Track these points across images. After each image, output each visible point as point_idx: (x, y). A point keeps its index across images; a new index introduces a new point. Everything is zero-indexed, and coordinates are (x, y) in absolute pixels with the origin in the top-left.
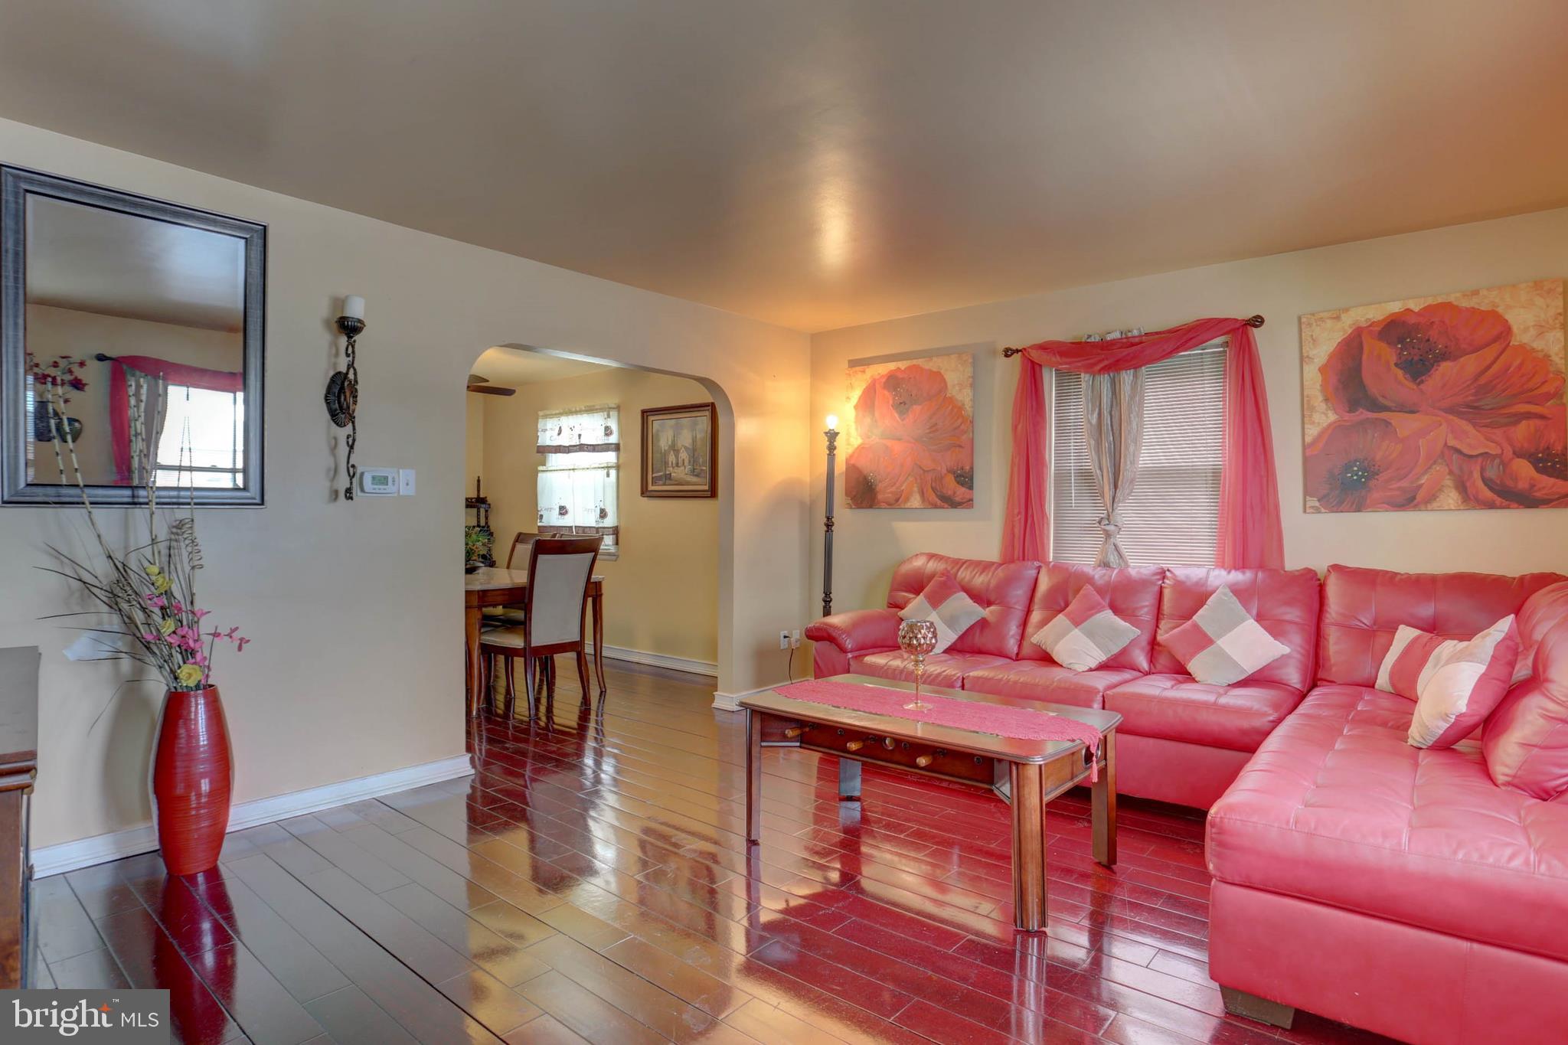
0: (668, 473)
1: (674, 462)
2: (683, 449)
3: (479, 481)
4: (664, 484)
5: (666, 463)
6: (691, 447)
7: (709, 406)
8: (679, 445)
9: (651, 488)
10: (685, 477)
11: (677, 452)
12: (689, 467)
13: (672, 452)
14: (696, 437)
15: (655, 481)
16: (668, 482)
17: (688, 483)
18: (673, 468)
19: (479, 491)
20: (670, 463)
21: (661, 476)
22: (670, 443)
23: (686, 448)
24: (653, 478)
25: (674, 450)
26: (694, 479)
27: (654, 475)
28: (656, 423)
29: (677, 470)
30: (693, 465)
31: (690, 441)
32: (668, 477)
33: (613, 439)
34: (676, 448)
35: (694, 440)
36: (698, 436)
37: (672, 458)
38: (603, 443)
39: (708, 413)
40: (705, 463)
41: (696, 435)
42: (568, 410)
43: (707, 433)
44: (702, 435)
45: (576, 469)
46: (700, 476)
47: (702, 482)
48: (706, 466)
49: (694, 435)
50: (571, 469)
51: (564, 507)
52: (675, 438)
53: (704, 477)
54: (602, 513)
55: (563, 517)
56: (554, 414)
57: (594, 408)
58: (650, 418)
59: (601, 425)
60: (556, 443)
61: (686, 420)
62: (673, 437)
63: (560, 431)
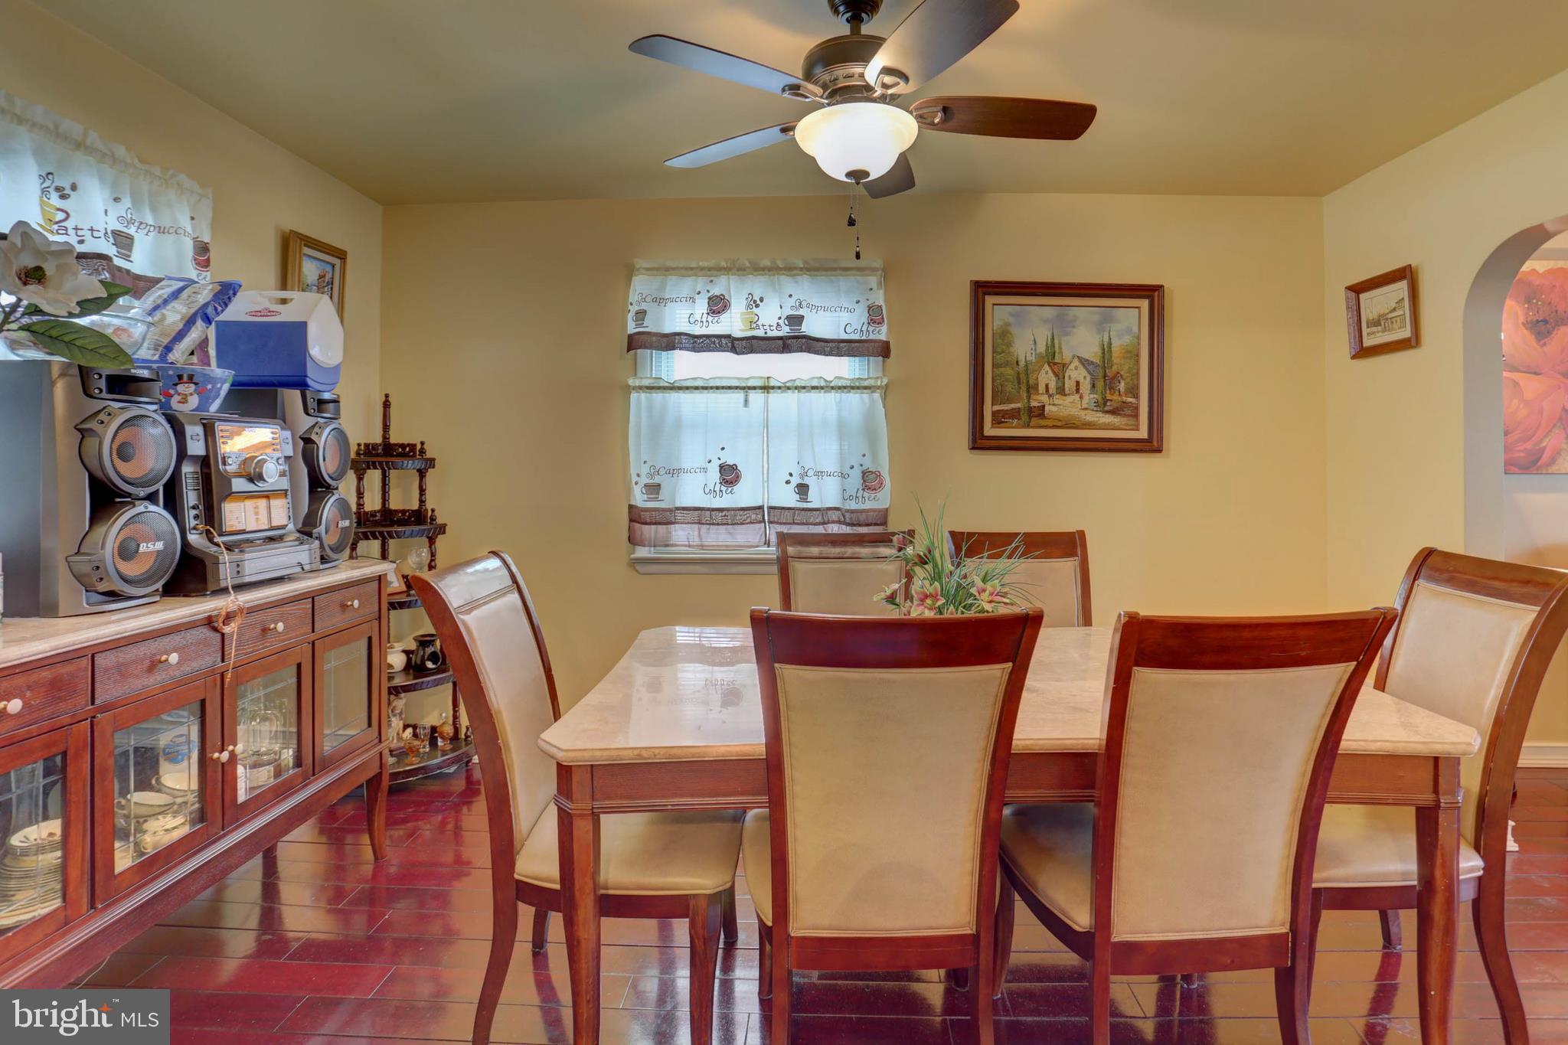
0: (1034, 404)
1: (1053, 386)
2: (1076, 363)
3: (386, 405)
4: (1028, 426)
5: (1032, 389)
6: (1097, 360)
8: (1067, 354)
9: (989, 430)
10: (1082, 413)
11: (1060, 369)
12: (1089, 398)
13: (1046, 367)
14: (1110, 344)
15: (999, 419)
16: (1034, 421)
17: (1088, 425)
18: (1050, 396)
19: (386, 427)
20: (1042, 388)
21: (1019, 409)
22: (1041, 348)
23: (1084, 362)
24: (994, 413)
25: (1052, 364)
26: (1109, 419)
27: (998, 409)
28: (999, 312)
29: (1058, 399)
30: (1104, 394)
31: (1097, 349)
32: (1038, 413)
33: (882, 334)
34: (1057, 360)
35: (1106, 351)
36: (1116, 342)
37: (1046, 377)
38: (864, 338)
39: (1145, 304)
40: (1134, 391)
41: (1110, 339)
42: (748, 264)
43: (1139, 338)
44: (1127, 340)
45: (773, 388)
46: (1119, 415)
47: (1126, 425)
48: (1136, 396)
49: (1106, 339)
50: (754, 388)
51: (733, 468)
52: (1056, 342)
53: (1131, 416)
54: (870, 480)
55: (730, 489)
56: (702, 269)
57: (835, 266)
58: (990, 300)
59: (858, 302)
60: (698, 330)
61: (1084, 311)
62: (1053, 340)
63: (718, 305)
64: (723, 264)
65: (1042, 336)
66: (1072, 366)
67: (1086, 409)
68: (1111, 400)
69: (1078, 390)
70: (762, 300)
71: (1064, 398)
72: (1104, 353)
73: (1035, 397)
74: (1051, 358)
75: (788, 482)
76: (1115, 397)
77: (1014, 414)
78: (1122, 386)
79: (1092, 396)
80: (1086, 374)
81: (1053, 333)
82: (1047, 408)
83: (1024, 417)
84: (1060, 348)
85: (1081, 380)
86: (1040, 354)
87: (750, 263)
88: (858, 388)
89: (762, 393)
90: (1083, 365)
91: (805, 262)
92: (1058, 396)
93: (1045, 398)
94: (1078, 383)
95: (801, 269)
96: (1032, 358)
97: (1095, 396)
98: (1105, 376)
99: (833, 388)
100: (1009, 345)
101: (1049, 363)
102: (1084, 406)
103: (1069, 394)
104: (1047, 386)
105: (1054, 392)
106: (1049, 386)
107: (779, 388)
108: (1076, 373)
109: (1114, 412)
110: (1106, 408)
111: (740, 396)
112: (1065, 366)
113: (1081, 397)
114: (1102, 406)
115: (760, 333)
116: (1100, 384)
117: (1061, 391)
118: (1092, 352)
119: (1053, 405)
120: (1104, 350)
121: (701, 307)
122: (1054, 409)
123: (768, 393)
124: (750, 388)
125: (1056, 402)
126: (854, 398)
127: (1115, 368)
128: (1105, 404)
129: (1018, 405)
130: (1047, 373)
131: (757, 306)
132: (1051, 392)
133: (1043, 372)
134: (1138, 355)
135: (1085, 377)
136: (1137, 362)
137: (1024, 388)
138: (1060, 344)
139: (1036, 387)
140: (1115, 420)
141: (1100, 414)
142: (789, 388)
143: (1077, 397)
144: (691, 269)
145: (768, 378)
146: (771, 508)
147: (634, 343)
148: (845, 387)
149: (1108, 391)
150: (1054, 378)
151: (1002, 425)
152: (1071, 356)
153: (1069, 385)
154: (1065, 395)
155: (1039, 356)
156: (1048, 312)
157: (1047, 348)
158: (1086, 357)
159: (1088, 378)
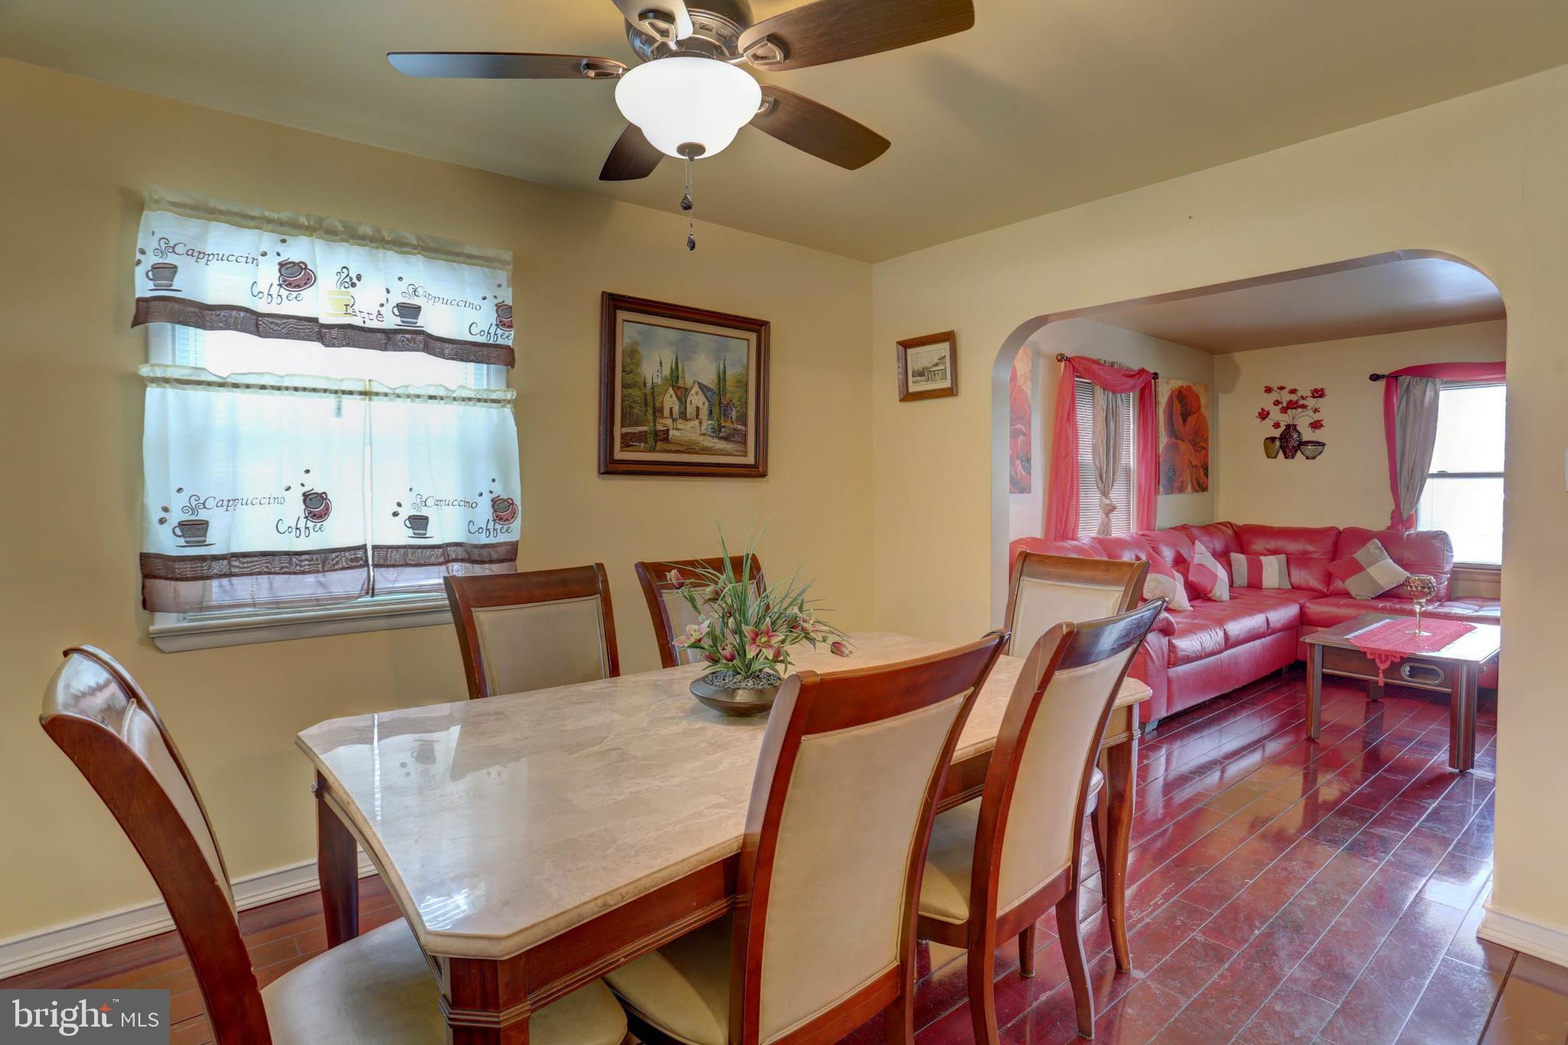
0: (660, 428)
1: (676, 409)
2: (696, 388)
4: (653, 450)
5: (658, 412)
6: (713, 386)
8: (688, 379)
9: (619, 455)
10: (701, 438)
11: (682, 394)
12: (707, 424)
13: (671, 391)
14: (725, 372)
15: (628, 442)
16: (660, 445)
17: (706, 451)
18: (674, 420)
20: (666, 413)
21: (647, 432)
22: (666, 371)
23: (703, 388)
24: (624, 436)
25: (676, 388)
26: (721, 445)
27: (625, 431)
28: (630, 329)
29: (680, 424)
30: (719, 421)
31: (714, 377)
32: (663, 437)
34: (681, 384)
35: (721, 378)
37: (670, 401)
38: (491, 342)
39: (753, 336)
40: (743, 419)
41: (725, 367)
42: (340, 227)
43: (747, 368)
44: (738, 369)
45: (377, 394)
46: (732, 441)
47: (737, 451)
48: (745, 425)
49: (722, 367)
50: (351, 393)
51: (322, 497)
52: (680, 365)
53: (740, 442)
54: (502, 510)
55: (319, 525)
56: (270, 221)
57: (458, 250)
58: (621, 315)
59: (484, 298)
60: (261, 306)
61: (704, 337)
62: (677, 364)
63: (296, 276)
64: (303, 220)
65: (668, 358)
66: (693, 392)
67: (704, 434)
68: (725, 427)
69: (697, 416)
70: (359, 278)
71: (686, 423)
72: (719, 381)
73: (661, 421)
74: (674, 380)
75: (395, 514)
76: (728, 424)
77: (641, 437)
78: (734, 414)
79: (709, 422)
80: (705, 400)
81: (677, 357)
82: (671, 432)
83: (651, 440)
84: (683, 372)
85: (701, 406)
86: (666, 377)
87: (344, 227)
88: (486, 401)
89: (361, 399)
90: (702, 390)
91: (419, 238)
92: (681, 421)
93: (669, 422)
94: (698, 408)
95: (415, 247)
96: (658, 381)
97: (712, 422)
98: (720, 403)
99: (455, 399)
100: (638, 365)
101: (673, 387)
102: (703, 431)
103: (690, 420)
104: (671, 409)
105: (677, 416)
106: (673, 411)
107: (386, 395)
108: (697, 399)
109: (726, 439)
110: (721, 435)
111: (332, 399)
112: (687, 391)
113: (700, 423)
114: (717, 431)
115: (357, 321)
116: (716, 411)
117: (683, 415)
118: (709, 378)
119: (677, 429)
120: (720, 377)
121: (269, 273)
122: (677, 433)
123: (370, 400)
124: (344, 392)
125: (679, 426)
126: (480, 412)
127: (728, 396)
128: (720, 431)
129: (645, 428)
130: (671, 396)
131: (353, 285)
132: (674, 416)
133: (668, 395)
134: (746, 385)
135: (704, 404)
136: (746, 391)
137: (650, 411)
138: (683, 368)
139: (661, 410)
140: (728, 446)
141: (716, 440)
142: (399, 396)
143: (697, 422)
144: (253, 218)
145: (370, 381)
146: (374, 547)
147: (145, 312)
148: (470, 399)
149: (723, 418)
150: (677, 402)
151: (629, 449)
152: (692, 381)
153: (691, 410)
154: (687, 420)
155: (665, 379)
156: (672, 335)
157: (672, 372)
158: (705, 383)
159: (706, 404)
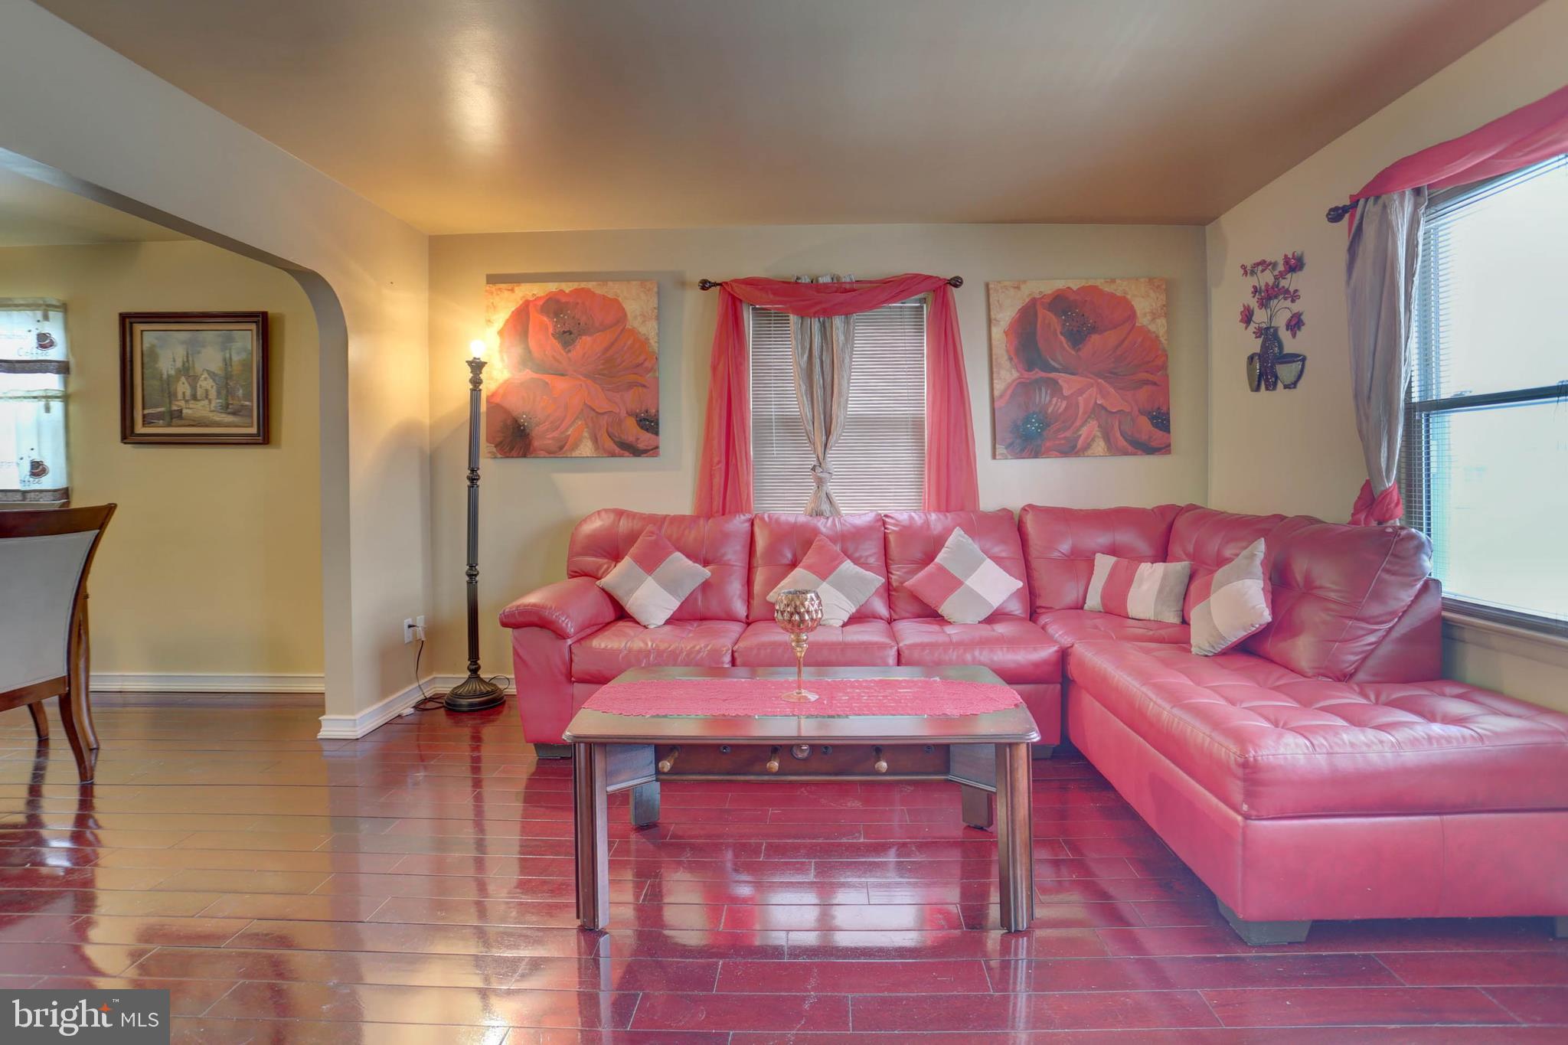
0: (175, 408)
1: (188, 393)
2: (205, 375)
4: (169, 425)
5: (172, 396)
6: (221, 372)
7: (259, 316)
8: (199, 367)
9: (140, 429)
10: (211, 415)
11: (193, 380)
12: (216, 402)
13: (183, 379)
14: (231, 358)
15: (148, 420)
16: (174, 421)
17: (219, 424)
18: (187, 401)
20: (180, 396)
21: (164, 412)
22: (179, 364)
23: (212, 375)
24: (144, 416)
25: (188, 377)
26: (230, 419)
27: (146, 412)
28: (147, 337)
29: (192, 404)
30: (226, 399)
31: (221, 364)
32: (176, 416)
34: (191, 373)
35: (227, 363)
36: (235, 358)
37: (183, 387)
39: (255, 327)
40: (250, 396)
41: (231, 356)
43: (252, 354)
44: (244, 356)
46: (239, 415)
47: (245, 424)
48: (252, 401)
49: (228, 355)
52: (190, 359)
53: (244, 416)
58: (138, 327)
59: (28, 331)
61: (210, 335)
62: (187, 357)
65: (180, 352)
66: (202, 378)
67: (213, 411)
68: (232, 404)
69: (207, 397)
71: (197, 403)
72: (226, 367)
73: (177, 403)
74: (186, 371)
76: (236, 402)
77: (160, 416)
78: (241, 393)
79: (218, 401)
80: (213, 383)
81: (188, 352)
82: (184, 411)
83: (168, 418)
84: (193, 364)
85: (209, 388)
86: (179, 368)
92: (192, 402)
93: (182, 404)
94: (207, 391)
96: (172, 372)
97: (220, 401)
98: (227, 385)
100: (155, 362)
101: (185, 376)
102: (213, 409)
103: (201, 400)
104: (184, 393)
105: (190, 398)
106: (186, 394)
108: (206, 384)
109: (234, 414)
110: (229, 410)
112: (197, 377)
113: (210, 402)
114: (226, 408)
116: (224, 391)
117: (194, 397)
118: (216, 366)
119: (189, 408)
122: (189, 411)
125: (191, 406)
127: (234, 378)
128: (227, 408)
129: (162, 409)
130: (183, 383)
132: (187, 398)
133: (181, 382)
135: (212, 387)
137: (166, 395)
138: (193, 361)
139: (176, 394)
140: (234, 419)
141: (223, 415)
143: (207, 402)
149: (230, 397)
150: (188, 387)
151: (152, 425)
152: (201, 369)
153: (200, 393)
154: (199, 400)
155: (178, 371)
156: (184, 336)
157: (184, 364)
158: (213, 370)
159: (215, 387)
